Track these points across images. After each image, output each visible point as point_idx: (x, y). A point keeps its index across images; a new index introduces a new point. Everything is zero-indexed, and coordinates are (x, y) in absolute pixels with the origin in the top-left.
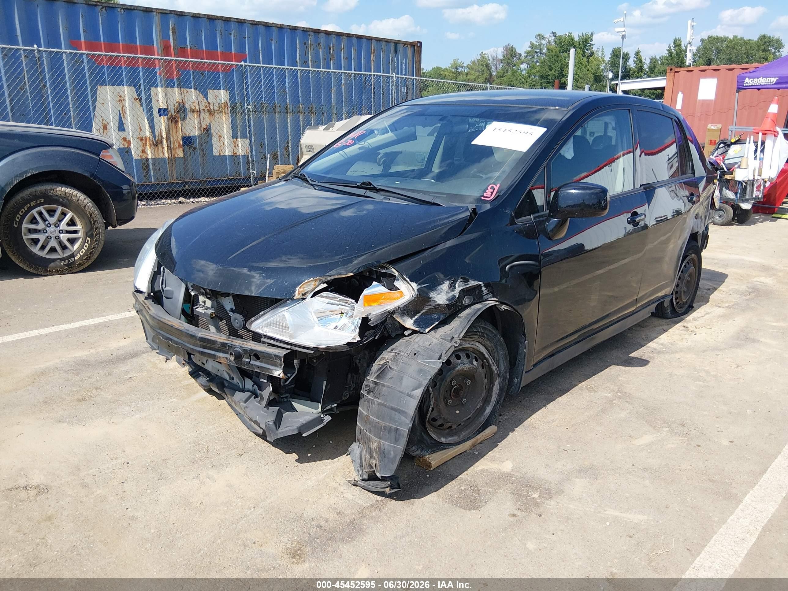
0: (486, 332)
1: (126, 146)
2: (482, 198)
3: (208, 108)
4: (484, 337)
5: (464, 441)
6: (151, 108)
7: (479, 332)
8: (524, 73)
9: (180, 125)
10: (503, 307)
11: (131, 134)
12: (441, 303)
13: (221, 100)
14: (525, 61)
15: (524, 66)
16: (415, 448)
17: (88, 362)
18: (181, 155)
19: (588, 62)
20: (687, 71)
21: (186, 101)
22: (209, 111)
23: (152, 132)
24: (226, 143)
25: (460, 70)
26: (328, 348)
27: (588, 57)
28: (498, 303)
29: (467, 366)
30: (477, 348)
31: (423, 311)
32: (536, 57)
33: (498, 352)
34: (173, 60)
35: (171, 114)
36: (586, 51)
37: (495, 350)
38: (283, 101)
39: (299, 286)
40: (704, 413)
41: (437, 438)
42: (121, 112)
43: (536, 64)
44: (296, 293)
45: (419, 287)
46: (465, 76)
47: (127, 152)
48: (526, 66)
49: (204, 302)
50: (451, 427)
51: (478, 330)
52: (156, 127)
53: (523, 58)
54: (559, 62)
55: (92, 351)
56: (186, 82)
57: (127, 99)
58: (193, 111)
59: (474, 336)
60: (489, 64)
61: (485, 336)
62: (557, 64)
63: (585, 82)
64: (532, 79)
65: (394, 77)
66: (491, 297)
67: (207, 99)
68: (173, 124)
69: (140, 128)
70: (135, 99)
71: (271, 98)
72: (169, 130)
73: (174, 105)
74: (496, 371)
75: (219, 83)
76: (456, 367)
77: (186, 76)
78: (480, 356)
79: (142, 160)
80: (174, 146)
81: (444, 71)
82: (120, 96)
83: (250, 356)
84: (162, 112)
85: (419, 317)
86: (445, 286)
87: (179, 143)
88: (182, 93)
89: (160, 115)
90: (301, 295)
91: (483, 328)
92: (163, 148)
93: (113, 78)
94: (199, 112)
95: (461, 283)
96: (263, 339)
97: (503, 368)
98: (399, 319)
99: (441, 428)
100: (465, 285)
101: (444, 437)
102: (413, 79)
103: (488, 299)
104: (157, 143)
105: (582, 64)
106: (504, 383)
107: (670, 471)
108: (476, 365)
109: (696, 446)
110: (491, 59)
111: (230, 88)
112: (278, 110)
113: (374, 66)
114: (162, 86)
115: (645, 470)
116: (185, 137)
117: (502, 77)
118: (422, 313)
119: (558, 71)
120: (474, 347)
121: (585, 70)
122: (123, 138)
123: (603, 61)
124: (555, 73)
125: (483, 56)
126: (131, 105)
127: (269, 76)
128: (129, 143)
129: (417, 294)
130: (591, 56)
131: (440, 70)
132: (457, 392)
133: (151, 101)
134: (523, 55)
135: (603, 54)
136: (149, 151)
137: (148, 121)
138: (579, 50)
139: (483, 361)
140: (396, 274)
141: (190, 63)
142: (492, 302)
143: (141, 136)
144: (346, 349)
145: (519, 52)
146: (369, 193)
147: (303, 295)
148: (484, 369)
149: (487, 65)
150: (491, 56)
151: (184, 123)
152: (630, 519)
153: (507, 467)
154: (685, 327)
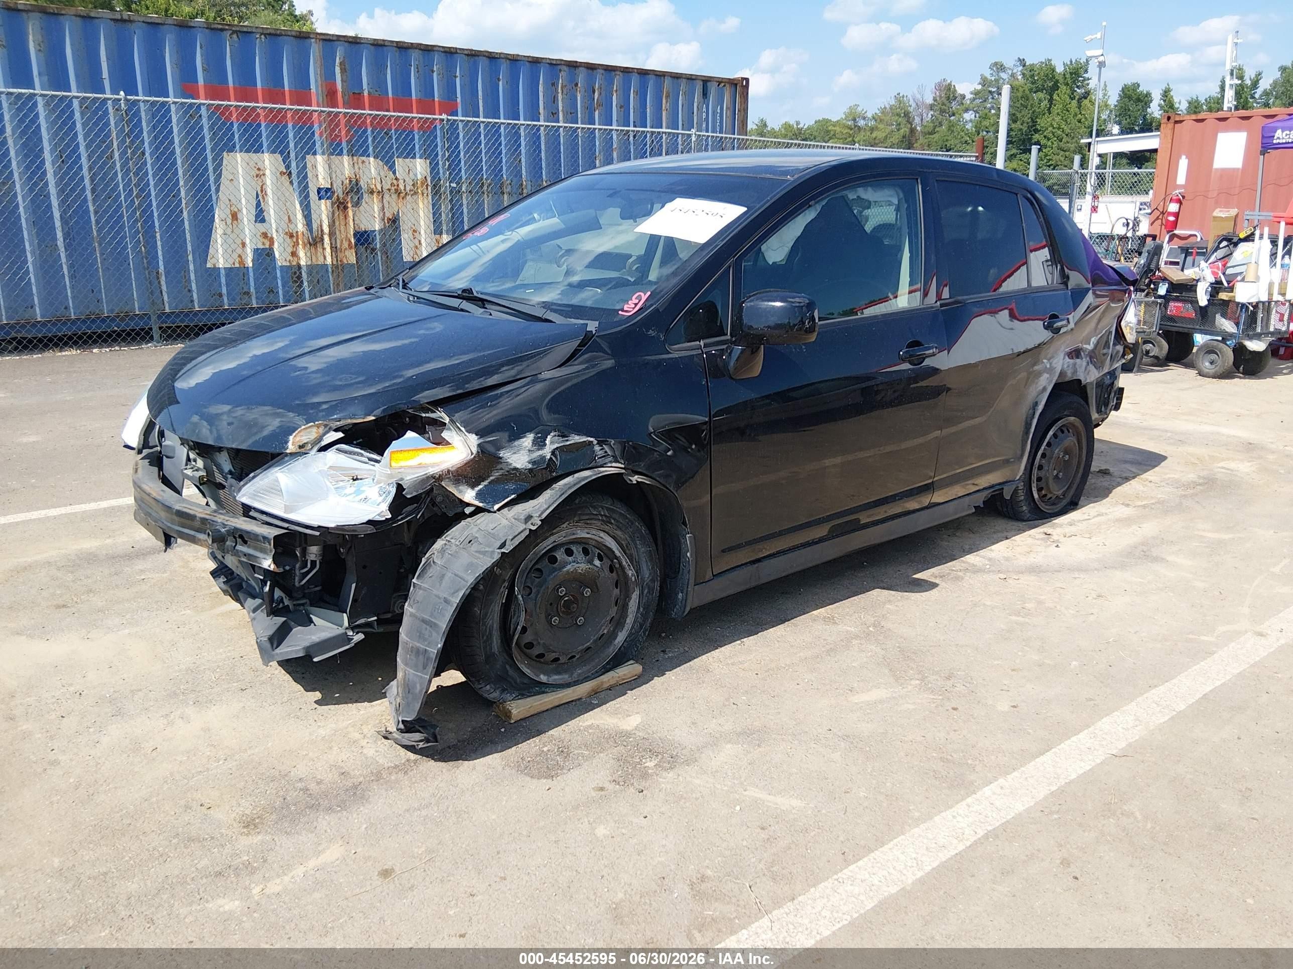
0: (614, 516)
1: (267, 246)
2: (620, 312)
3: (396, 187)
4: (611, 523)
5: (577, 683)
6: (306, 187)
7: (601, 515)
8: (969, 126)
9: (351, 213)
10: (635, 479)
11: (274, 226)
12: (519, 466)
13: (416, 175)
14: (971, 108)
15: (969, 116)
16: (491, 687)
17: (95, 556)
18: (352, 259)
19: (1079, 107)
20: (1194, 120)
21: (361, 176)
22: (398, 192)
23: (307, 225)
24: (423, 241)
25: (861, 123)
26: (338, 528)
27: (1079, 101)
28: (623, 471)
29: (583, 567)
30: (602, 540)
31: (492, 478)
32: (990, 100)
33: (636, 547)
34: (340, 113)
35: (338, 196)
36: (1076, 89)
37: (632, 545)
38: (516, 176)
39: (294, 434)
40: (996, 662)
41: (532, 673)
42: (259, 193)
43: (990, 112)
44: (290, 445)
45: (481, 440)
46: (868, 133)
47: (268, 255)
48: (973, 115)
49: (195, 461)
50: (557, 660)
51: (600, 512)
52: (314, 216)
53: (968, 102)
54: (1029, 107)
55: (109, 541)
56: (361, 146)
57: (268, 172)
58: (372, 192)
59: (593, 522)
60: (909, 113)
61: (613, 521)
62: (1025, 112)
63: (1074, 140)
64: (983, 137)
65: (694, 135)
66: (611, 462)
67: (394, 173)
68: (341, 213)
69: (289, 217)
70: (281, 173)
71: (496, 172)
72: (334, 221)
73: (343, 182)
74: (633, 578)
75: (413, 148)
76: (564, 567)
77: (360, 137)
78: (605, 554)
79: (291, 267)
80: (341, 246)
81: (834, 126)
82: (259, 169)
83: (235, 537)
84: (325, 193)
85: (485, 486)
86: (528, 441)
87: (350, 241)
88: (356, 164)
89: (320, 199)
90: (297, 447)
91: (608, 509)
92: (324, 249)
93: (247, 140)
94: (381, 193)
95: (557, 438)
96: (252, 513)
97: (646, 573)
98: (452, 489)
99: (542, 660)
100: (563, 441)
101: (544, 674)
102: (734, 139)
103: (605, 464)
104: (315, 242)
105: (1068, 111)
106: (650, 596)
107: (884, 741)
108: (599, 566)
109: (950, 708)
110: (914, 105)
111: (429, 155)
112: (507, 189)
113: (667, 119)
114: (323, 153)
115: (845, 737)
116: (358, 233)
117: (930, 134)
118: (489, 480)
119: (1028, 123)
120: (597, 538)
121: (1074, 122)
122: (263, 233)
123: (1106, 105)
124: (1021, 127)
125: (899, 99)
126: (275, 182)
127: (493, 135)
128: (272, 241)
129: (478, 452)
130: (1086, 98)
131: (828, 124)
132: (567, 605)
133: (306, 177)
134: (969, 96)
135: (1105, 95)
136: (301, 253)
137: (301, 207)
138: (1065, 87)
139: (612, 561)
140: (447, 420)
141: (368, 117)
142: (612, 468)
143: (291, 231)
144: (371, 530)
145: (962, 93)
146: (465, 305)
147: (301, 447)
148: (614, 574)
149: (907, 115)
150: (914, 99)
151: (357, 211)
152: (777, 804)
153: (631, 722)
154: (1046, 534)
